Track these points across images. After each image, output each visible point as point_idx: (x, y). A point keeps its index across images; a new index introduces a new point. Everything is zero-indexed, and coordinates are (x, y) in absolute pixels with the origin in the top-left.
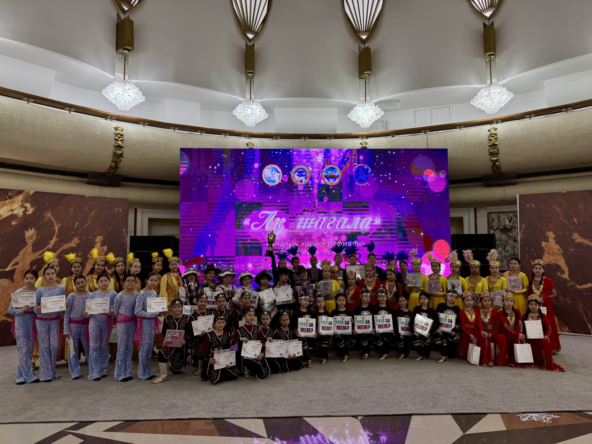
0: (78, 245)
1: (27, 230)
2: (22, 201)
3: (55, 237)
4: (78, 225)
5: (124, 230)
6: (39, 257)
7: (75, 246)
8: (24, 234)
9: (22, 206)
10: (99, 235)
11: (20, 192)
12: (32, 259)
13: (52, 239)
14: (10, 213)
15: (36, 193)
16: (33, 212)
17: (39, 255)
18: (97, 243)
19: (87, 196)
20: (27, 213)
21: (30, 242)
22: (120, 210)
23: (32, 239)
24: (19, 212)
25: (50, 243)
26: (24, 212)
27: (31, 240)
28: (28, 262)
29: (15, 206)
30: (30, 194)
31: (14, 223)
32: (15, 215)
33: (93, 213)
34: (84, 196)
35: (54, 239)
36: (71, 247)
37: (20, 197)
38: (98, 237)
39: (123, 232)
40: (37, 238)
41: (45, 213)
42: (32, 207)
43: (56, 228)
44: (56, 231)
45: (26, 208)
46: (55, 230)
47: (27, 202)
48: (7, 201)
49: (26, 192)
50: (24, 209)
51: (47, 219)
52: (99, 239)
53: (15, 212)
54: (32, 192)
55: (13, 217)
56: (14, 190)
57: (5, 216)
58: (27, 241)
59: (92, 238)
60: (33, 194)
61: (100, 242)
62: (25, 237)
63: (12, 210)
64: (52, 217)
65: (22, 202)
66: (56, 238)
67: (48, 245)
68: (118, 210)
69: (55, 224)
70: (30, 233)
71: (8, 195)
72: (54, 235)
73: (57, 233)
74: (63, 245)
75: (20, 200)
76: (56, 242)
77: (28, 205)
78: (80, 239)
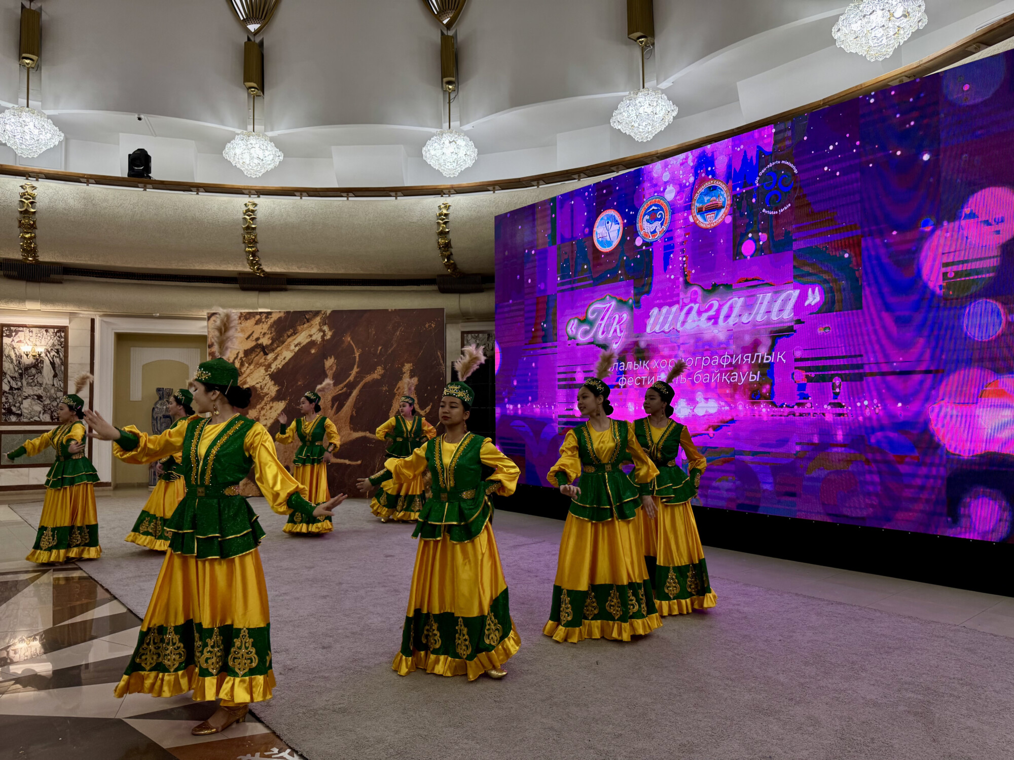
0: (383, 376)
1: (327, 359)
2: (320, 323)
3: (356, 366)
4: (381, 349)
5: (439, 353)
6: (340, 392)
7: (379, 377)
8: (324, 364)
9: (320, 330)
10: (408, 362)
11: (317, 313)
12: (334, 394)
13: (352, 369)
14: (309, 340)
15: (334, 312)
16: (331, 336)
17: (340, 390)
18: (405, 373)
19: (390, 310)
20: (325, 338)
21: (330, 373)
22: (433, 326)
23: (332, 370)
24: (317, 337)
25: (350, 374)
26: (323, 337)
27: (331, 372)
28: (330, 398)
29: (314, 330)
30: (328, 314)
31: (313, 351)
32: (314, 341)
33: (398, 333)
34: (387, 310)
35: (356, 369)
36: (374, 379)
37: (318, 320)
38: (406, 364)
39: (438, 357)
40: (337, 369)
41: (343, 336)
42: (330, 330)
43: (357, 355)
44: (357, 359)
45: (324, 332)
46: (355, 357)
47: (325, 324)
48: (305, 326)
49: (323, 313)
50: (322, 334)
51: (346, 344)
52: (407, 367)
53: (314, 338)
54: (329, 312)
55: (312, 344)
56: (311, 311)
57: (304, 343)
58: (327, 372)
59: (398, 367)
60: (330, 314)
61: (409, 372)
62: (324, 367)
63: (311, 336)
64: (351, 342)
65: (320, 326)
66: (358, 368)
67: (349, 377)
68: (430, 326)
69: (356, 350)
70: (330, 362)
71: (306, 318)
72: (354, 364)
73: (358, 362)
74: (365, 377)
75: (317, 323)
76: (357, 373)
77: (326, 328)
78: (384, 368)
